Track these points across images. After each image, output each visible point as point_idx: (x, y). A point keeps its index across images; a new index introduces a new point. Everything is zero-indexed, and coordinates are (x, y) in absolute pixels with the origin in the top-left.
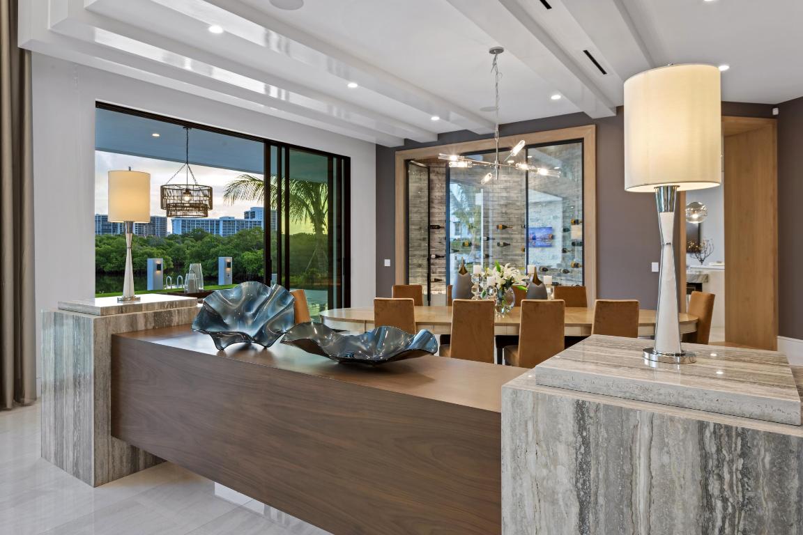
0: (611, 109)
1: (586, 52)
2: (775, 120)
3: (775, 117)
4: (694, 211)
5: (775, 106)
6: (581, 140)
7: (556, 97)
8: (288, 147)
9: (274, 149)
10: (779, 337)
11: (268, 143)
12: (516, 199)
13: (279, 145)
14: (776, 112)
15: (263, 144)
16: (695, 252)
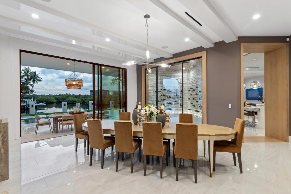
0: (212, 44)
1: (186, 13)
2: (288, 43)
3: (288, 42)
4: (255, 84)
5: (288, 37)
6: (201, 57)
7: (187, 40)
8: (101, 65)
9: (96, 66)
10: (289, 136)
11: (94, 64)
12: (187, 82)
13: (98, 65)
14: (288, 39)
15: (92, 64)
16: (260, 100)
